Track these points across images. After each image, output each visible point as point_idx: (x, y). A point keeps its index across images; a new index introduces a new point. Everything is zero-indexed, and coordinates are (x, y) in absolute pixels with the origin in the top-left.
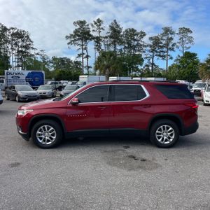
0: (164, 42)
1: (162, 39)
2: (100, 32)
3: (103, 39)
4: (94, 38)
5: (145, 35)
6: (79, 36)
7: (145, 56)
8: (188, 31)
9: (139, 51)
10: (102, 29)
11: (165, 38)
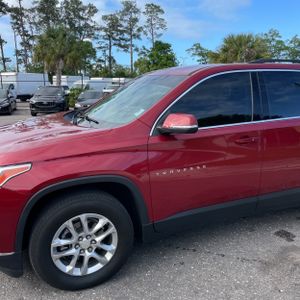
0: (125, 24)
1: (122, 20)
3: (26, 13)
4: (9, 10)
5: (96, 11)
7: (99, 46)
8: (158, 9)
9: (89, 36)
11: (126, 18)
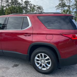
2: (70, 3)
4: (67, 6)
6: (60, 6)
10: (71, 2)
